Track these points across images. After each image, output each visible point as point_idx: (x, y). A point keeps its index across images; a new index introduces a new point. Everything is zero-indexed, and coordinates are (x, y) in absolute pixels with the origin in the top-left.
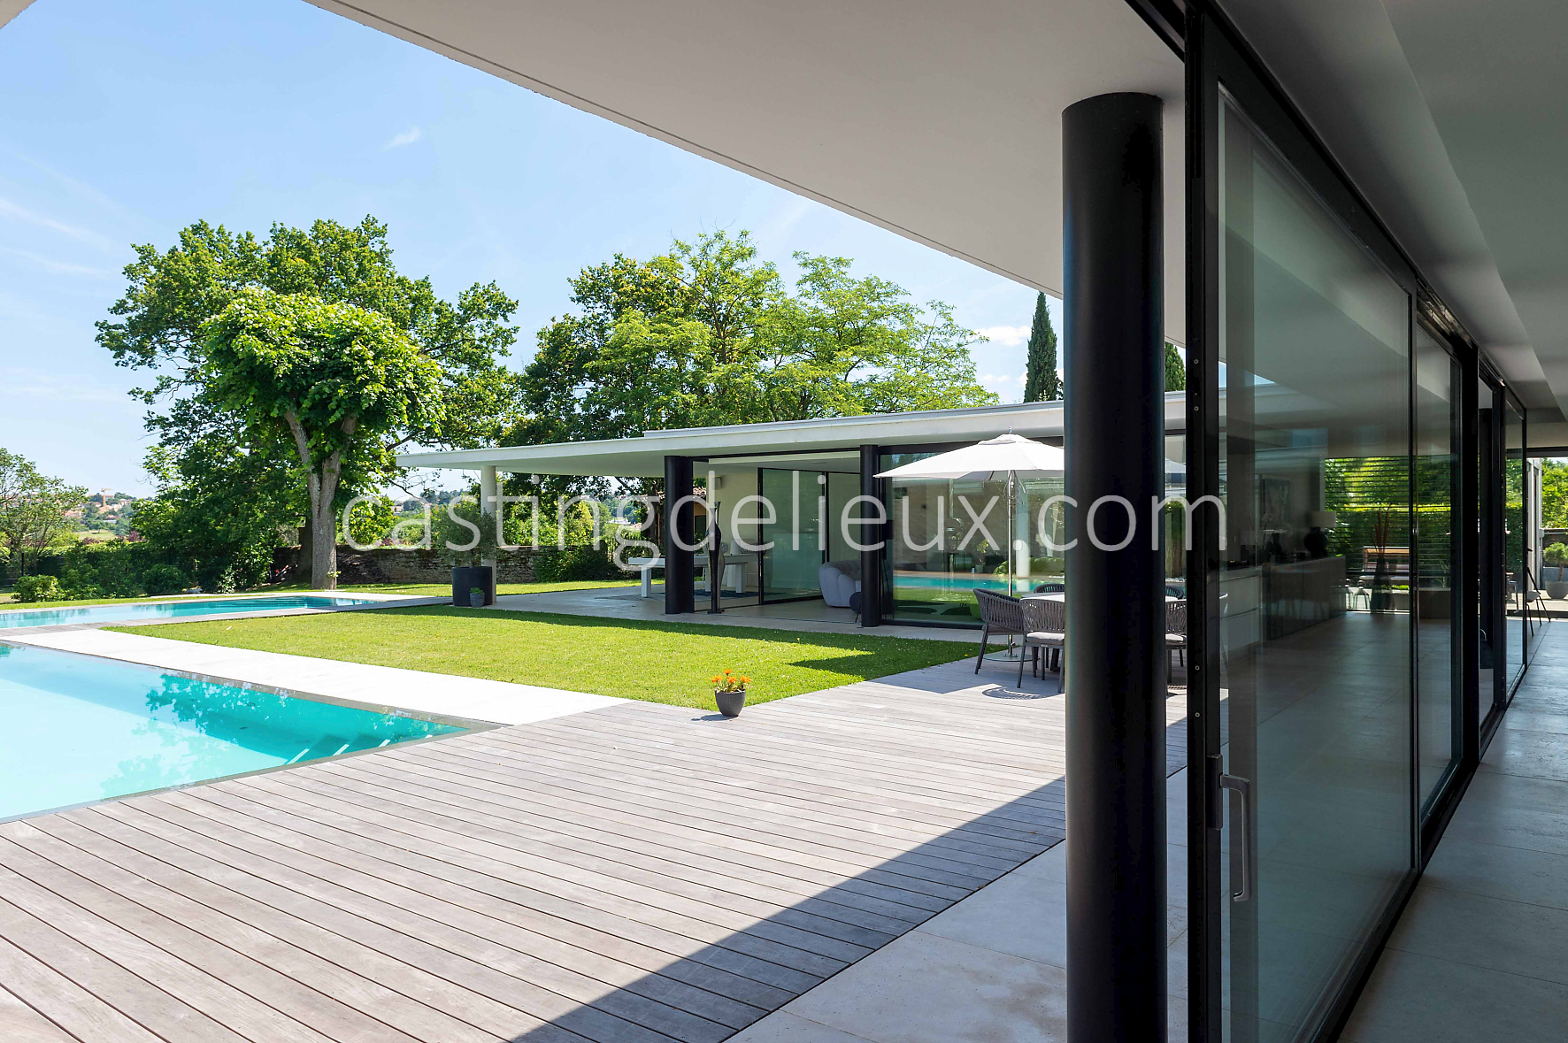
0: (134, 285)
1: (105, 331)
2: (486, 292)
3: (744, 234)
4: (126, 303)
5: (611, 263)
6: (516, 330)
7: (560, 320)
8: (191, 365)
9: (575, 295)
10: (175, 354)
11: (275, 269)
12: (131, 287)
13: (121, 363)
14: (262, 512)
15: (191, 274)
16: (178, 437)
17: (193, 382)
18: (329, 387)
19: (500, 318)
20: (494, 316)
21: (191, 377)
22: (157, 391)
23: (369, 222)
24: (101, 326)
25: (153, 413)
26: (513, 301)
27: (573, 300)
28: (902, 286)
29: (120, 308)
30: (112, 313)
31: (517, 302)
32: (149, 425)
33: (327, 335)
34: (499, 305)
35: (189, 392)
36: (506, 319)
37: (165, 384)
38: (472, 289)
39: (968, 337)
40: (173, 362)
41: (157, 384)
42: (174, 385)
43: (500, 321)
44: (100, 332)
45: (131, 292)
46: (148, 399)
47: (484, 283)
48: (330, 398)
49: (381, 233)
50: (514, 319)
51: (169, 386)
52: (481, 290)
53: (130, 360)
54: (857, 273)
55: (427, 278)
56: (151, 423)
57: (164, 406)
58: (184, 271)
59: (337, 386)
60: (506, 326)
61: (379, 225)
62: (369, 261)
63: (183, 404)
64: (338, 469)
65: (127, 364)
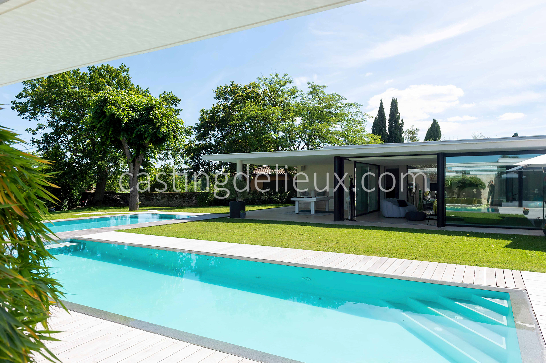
0: (26, 87)
1: (15, 105)
2: (168, 95)
3: (286, 75)
4: (22, 94)
5: (229, 84)
6: (181, 110)
7: (215, 105)
8: (51, 120)
9: (215, 96)
10: (45, 115)
11: (93, 82)
12: (25, 88)
13: (24, 118)
14: (89, 178)
15: (62, 83)
16: (43, 148)
17: (51, 126)
18: (144, 128)
19: (174, 105)
20: (172, 104)
21: (51, 124)
22: (37, 130)
23: (122, 67)
24: (14, 103)
25: (34, 138)
26: (179, 99)
27: (215, 98)
28: (345, 97)
29: (20, 96)
30: (16, 98)
31: (181, 99)
32: (32, 143)
33: (139, 107)
34: (174, 100)
35: (49, 130)
36: (176, 106)
37: (40, 127)
38: (163, 94)
39: (366, 116)
40: (44, 119)
41: (37, 127)
42: (43, 127)
43: (174, 107)
44: (13, 106)
45: (25, 90)
46: (34, 133)
47: (168, 92)
48: (145, 132)
49: (127, 71)
50: (179, 106)
51: (42, 128)
52: (166, 95)
53: (28, 117)
54: (328, 91)
55: (148, 89)
56: (33, 142)
57: (39, 136)
58: (59, 81)
59: (148, 128)
60: (177, 108)
61: (126, 68)
62: (128, 81)
63: (46, 135)
64: (141, 161)
65: (27, 118)
